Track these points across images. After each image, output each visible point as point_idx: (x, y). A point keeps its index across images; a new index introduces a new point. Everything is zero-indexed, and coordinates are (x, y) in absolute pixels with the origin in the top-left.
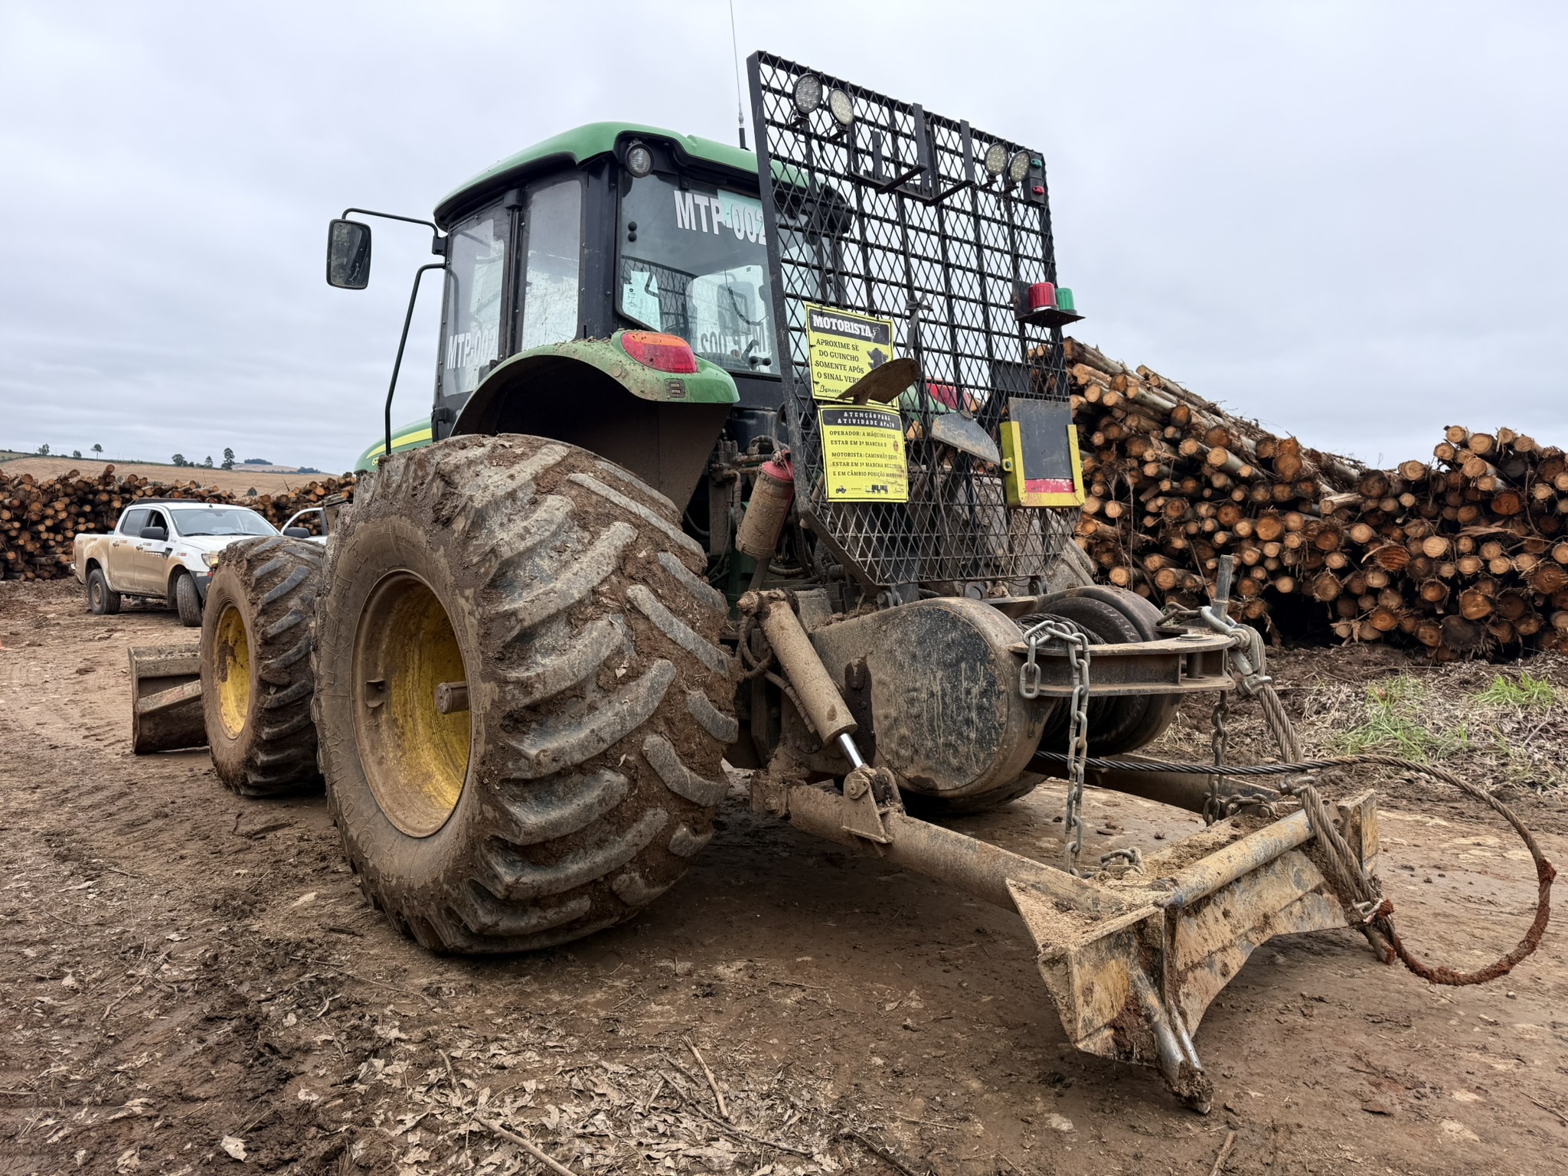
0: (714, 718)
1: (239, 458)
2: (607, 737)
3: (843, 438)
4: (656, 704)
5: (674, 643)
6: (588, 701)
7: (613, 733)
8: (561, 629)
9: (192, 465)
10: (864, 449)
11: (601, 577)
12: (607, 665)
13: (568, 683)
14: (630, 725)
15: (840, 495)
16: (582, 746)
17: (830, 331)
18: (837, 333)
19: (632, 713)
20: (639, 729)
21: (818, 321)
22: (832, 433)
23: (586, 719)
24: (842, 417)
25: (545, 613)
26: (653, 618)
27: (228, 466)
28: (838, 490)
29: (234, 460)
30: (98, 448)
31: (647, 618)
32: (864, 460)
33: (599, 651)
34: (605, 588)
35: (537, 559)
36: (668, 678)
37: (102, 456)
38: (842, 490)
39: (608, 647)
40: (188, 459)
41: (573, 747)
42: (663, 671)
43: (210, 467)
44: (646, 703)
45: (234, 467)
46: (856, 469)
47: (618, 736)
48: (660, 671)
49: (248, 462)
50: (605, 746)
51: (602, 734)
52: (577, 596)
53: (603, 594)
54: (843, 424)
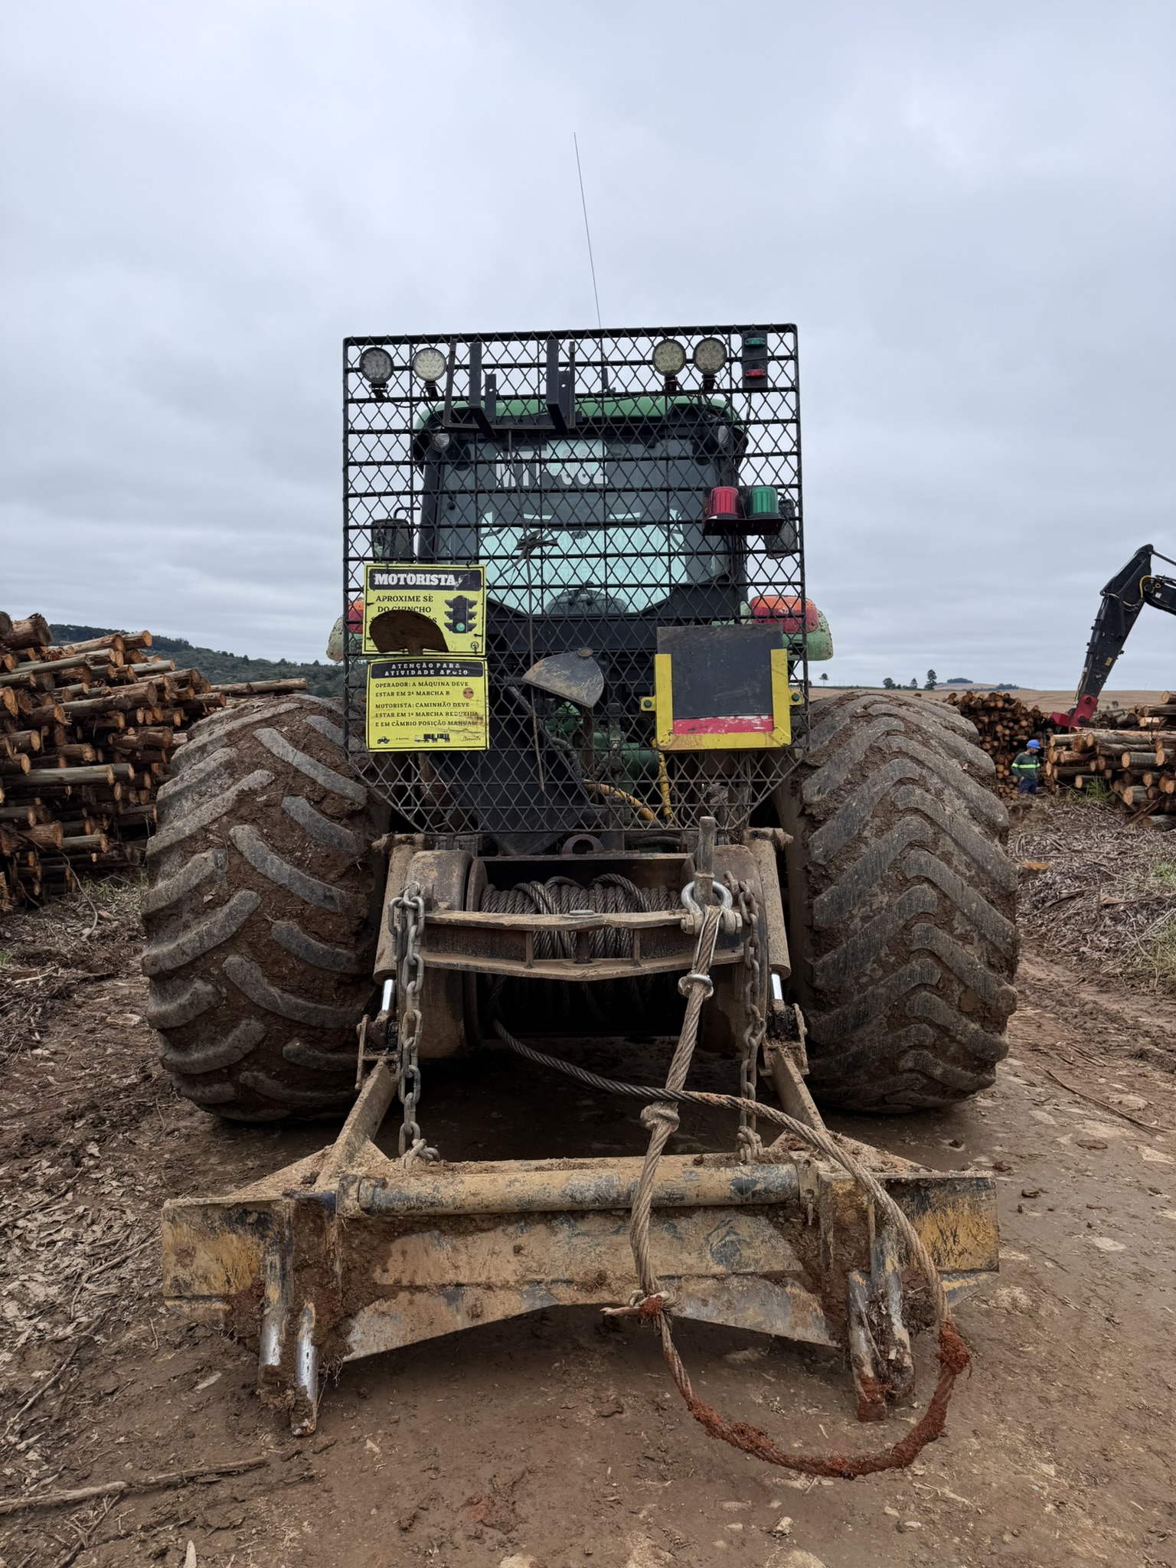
0: (308, 947)
1: (941, 678)
2: (189, 951)
3: (389, 690)
4: (234, 929)
5: (265, 877)
6: (183, 920)
7: (193, 949)
8: (176, 858)
9: (899, 687)
10: (413, 700)
11: (213, 817)
12: (197, 890)
13: (164, 904)
14: (209, 944)
15: (383, 745)
16: (171, 956)
17: (397, 587)
18: (407, 587)
19: (209, 933)
20: (219, 948)
21: (380, 579)
22: (377, 686)
23: (181, 934)
24: (390, 670)
25: (161, 846)
26: (247, 854)
27: (930, 687)
28: (380, 741)
29: (937, 681)
30: (825, 677)
31: (241, 854)
32: (414, 710)
33: (189, 880)
34: (214, 827)
35: (184, 801)
36: (249, 907)
37: (828, 683)
38: (385, 740)
39: (197, 877)
40: (896, 683)
41: (164, 955)
42: (244, 901)
43: (915, 688)
44: (223, 927)
45: (935, 687)
46: (402, 719)
47: (199, 952)
48: (243, 899)
49: (950, 681)
50: (189, 959)
51: (184, 948)
52: (187, 832)
53: (211, 832)
54: (390, 676)
